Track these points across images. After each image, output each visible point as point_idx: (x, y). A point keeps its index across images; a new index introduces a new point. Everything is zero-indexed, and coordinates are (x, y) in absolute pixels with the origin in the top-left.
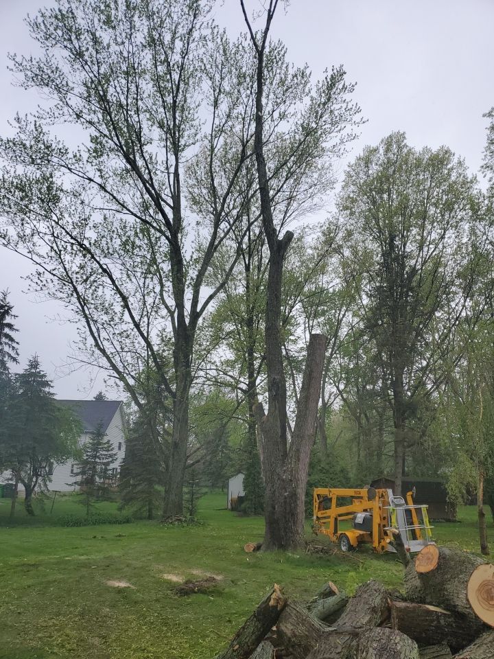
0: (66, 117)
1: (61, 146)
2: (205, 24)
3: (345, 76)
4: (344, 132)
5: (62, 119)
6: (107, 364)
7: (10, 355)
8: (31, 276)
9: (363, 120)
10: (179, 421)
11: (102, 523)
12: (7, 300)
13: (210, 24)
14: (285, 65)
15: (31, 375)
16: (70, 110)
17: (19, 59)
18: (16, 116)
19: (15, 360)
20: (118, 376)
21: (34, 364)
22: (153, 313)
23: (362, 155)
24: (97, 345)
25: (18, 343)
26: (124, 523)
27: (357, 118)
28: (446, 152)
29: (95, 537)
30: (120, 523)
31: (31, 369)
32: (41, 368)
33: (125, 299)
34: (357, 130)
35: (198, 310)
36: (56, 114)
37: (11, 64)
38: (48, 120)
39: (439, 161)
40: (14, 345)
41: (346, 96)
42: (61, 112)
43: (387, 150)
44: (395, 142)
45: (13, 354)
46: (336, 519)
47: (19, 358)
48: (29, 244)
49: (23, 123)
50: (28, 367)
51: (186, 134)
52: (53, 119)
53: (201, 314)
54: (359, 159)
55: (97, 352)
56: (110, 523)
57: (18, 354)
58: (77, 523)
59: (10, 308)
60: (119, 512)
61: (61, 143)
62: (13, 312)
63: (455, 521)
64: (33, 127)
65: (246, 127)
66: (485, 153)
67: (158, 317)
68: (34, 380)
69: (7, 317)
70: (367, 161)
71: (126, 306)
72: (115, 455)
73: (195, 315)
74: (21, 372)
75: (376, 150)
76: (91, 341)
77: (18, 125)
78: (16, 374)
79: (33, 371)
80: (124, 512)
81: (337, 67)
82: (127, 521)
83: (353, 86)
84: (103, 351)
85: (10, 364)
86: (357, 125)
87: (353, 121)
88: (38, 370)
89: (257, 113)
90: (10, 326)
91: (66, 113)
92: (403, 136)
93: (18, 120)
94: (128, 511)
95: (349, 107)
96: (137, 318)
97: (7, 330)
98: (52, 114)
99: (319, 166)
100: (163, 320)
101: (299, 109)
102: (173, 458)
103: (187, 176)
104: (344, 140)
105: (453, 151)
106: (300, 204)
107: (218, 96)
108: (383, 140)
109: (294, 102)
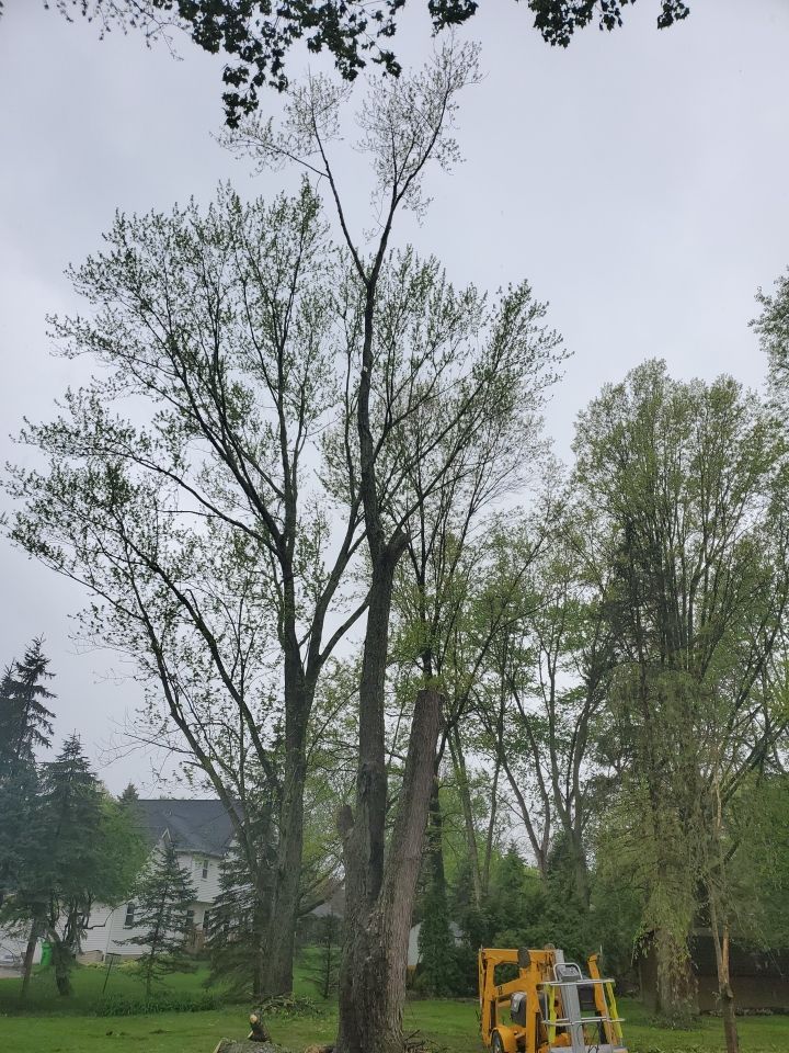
0: (131, 388)
1: (125, 427)
2: (321, 248)
3: (531, 295)
4: (541, 374)
5: (126, 391)
6: (185, 744)
7: (38, 735)
8: (82, 613)
9: (567, 353)
10: (284, 834)
11: (164, 1010)
12: (41, 652)
13: (327, 247)
14: (446, 287)
15: (67, 764)
16: (136, 378)
17: (61, 321)
18: (66, 392)
19: (45, 741)
20: (200, 763)
21: (73, 747)
22: (252, 660)
23: (599, 398)
24: (174, 714)
25: (53, 716)
26: (203, 1009)
27: (556, 351)
28: (730, 384)
29: (110, 1033)
30: (195, 1009)
31: (66, 755)
32: (83, 753)
34: (558, 369)
35: (321, 653)
36: (118, 385)
37: (52, 329)
38: (107, 394)
39: (722, 397)
40: (48, 718)
41: (536, 321)
42: (124, 382)
43: (638, 388)
44: (649, 376)
45: (44, 732)
47: (50, 738)
48: (92, 565)
49: (75, 400)
50: (63, 753)
52: (112, 392)
53: (325, 659)
55: (173, 724)
56: (177, 1009)
57: (52, 733)
58: (123, 1010)
59: (45, 662)
60: (204, 991)
61: (126, 422)
62: (47, 668)
64: (87, 405)
66: (768, 386)
67: (261, 666)
68: (72, 773)
69: (39, 676)
73: (317, 661)
74: (53, 760)
75: (620, 390)
76: (164, 709)
77: (68, 404)
78: (45, 764)
79: (71, 758)
80: (211, 991)
81: (520, 282)
82: (209, 1006)
83: (544, 308)
84: (182, 724)
86: (557, 361)
87: (551, 356)
88: (78, 757)
90: (41, 689)
91: (131, 382)
92: (662, 365)
93: (69, 397)
95: (546, 336)
96: (228, 670)
97: (38, 697)
98: (111, 385)
99: (525, 422)
100: (270, 670)
101: (476, 343)
102: (277, 897)
103: (330, 451)
104: (542, 385)
105: (739, 382)
106: (498, 480)
107: (353, 339)
108: (630, 374)
109: (464, 336)
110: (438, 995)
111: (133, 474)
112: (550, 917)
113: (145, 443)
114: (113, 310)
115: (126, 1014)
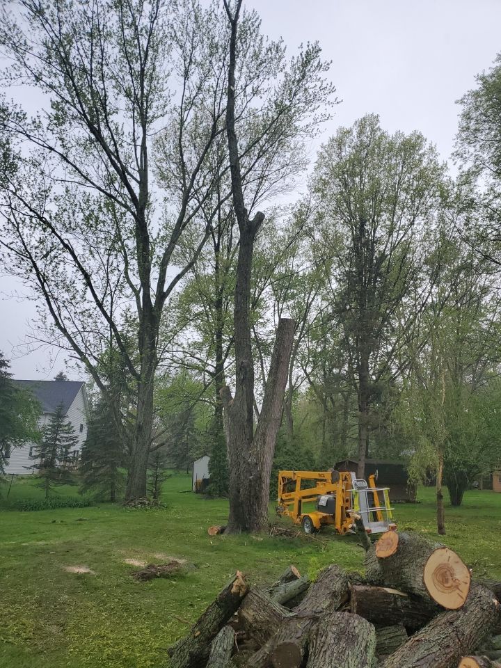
0: (24, 79)
1: (18, 110)
3: (320, 53)
4: (318, 112)
5: (20, 81)
6: (69, 345)
9: (338, 100)
10: (143, 403)
11: (62, 507)
14: (259, 38)
16: (28, 71)
20: (79, 357)
22: (117, 292)
23: (335, 136)
24: (57, 324)
26: (85, 506)
27: (331, 98)
28: (419, 137)
29: (54, 522)
30: (81, 506)
33: (87, 276)
34: (330, 110)
35: (165, 290)
36: (13, 75)
38: (4, 81)
39: (410, 147)
41: (321, 74)
42: (18, 73)
43: (361, 133)
44: (368, 124)
46: (300, 501)
51: (154, 104)
52: (9, 80)
53: (168, 295)
54: (332, 140)
55: (58, 331)
56: (70, 506)
60: (80, 496)
61: (18, 107)
63: (414, 502)
65: (218, 101)
66: (456, 141)
67: (122, 296)
70: (340, 142)
71: (89, 284)
72: (76, 437)
73: (161, 296)
75: (349, 132)
76: (51, 320)
80: (85, 496)
81: (312, 43)
82: (88, 504)
83: (328, 64)
84: (64, 330)
86: (331, 105)
87: (327, 101)
89: (229, 87)
91: (24, 74)
92: (376, 118)
94: (90, 494)
95: (324, 86)
96: (100, 297)
98: (9, 75)
99: (292, 146)
100: (127, 299)
101: (273, 84)
102: (137, 441)
103: (155, 149)
104: (318, 120)
105: (425, 137)
106: (271, 184)
107: (188, 66)
108: (356, 122)
109: (267, 77)
110: (220, 496)
112: (286, 453)
113: (35, 124)
114: (8, 12)
115: (38, 510)
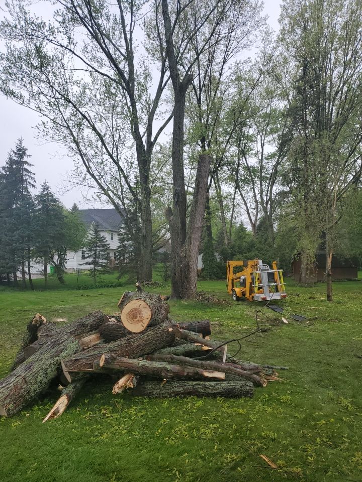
1: (40, 21)
7: (30, 183)
8: (38, 126)
11: (102, 287)
12: (23, 145)
15: (45, 195)
19: (33, 186)
20: (103, 192)
21: (46, 188)
22: (120, 145)
24: (88, 171)
25: (35, 174)
26: (118, 286)
29: (83, 295)
30: (115, 287)
31: (44, 191)
32: (51, 190)
33: (101, 138)
35: (152, 140)
38: (27, 2)
40: (32, 176)
45: (32, 182)
46: (233, 280)
47: (35, 184)
48: (38, 101)
49: (11, 7)
50: (42, 190)
53: (155, 143)
55: (88, 176)
56: (108, 287)
57: (36, 182)
58: (86, 288)
59: (26, 150)
61: (40, 19)
62: (27, 153)
64: (17, 9)
67: (125, 148)
68: (47, 199)
69: (24, 157)
73: (151, 145)
74: (38, 194)
76: (84, 169)
77: (7, 9)
78: (35, 196)
79: (46, 192)
80: (120, 280)
82: (120, 285)
84: (93, 175)
85: (30, 189)
88: (49, 192)
90: (26, 163)
93: (7, 5)
96: (110, 150)
97: (26, 166)
100: (129, 150)
102: (143, 245)
110: (210, 279)
111: (49, 49)
112: (257, 249)
113: (51, 30)
115: (88, 289)
